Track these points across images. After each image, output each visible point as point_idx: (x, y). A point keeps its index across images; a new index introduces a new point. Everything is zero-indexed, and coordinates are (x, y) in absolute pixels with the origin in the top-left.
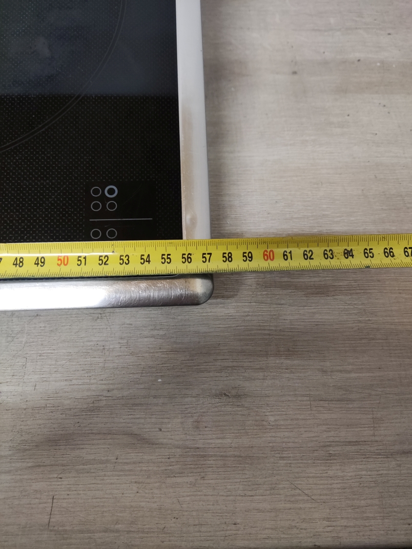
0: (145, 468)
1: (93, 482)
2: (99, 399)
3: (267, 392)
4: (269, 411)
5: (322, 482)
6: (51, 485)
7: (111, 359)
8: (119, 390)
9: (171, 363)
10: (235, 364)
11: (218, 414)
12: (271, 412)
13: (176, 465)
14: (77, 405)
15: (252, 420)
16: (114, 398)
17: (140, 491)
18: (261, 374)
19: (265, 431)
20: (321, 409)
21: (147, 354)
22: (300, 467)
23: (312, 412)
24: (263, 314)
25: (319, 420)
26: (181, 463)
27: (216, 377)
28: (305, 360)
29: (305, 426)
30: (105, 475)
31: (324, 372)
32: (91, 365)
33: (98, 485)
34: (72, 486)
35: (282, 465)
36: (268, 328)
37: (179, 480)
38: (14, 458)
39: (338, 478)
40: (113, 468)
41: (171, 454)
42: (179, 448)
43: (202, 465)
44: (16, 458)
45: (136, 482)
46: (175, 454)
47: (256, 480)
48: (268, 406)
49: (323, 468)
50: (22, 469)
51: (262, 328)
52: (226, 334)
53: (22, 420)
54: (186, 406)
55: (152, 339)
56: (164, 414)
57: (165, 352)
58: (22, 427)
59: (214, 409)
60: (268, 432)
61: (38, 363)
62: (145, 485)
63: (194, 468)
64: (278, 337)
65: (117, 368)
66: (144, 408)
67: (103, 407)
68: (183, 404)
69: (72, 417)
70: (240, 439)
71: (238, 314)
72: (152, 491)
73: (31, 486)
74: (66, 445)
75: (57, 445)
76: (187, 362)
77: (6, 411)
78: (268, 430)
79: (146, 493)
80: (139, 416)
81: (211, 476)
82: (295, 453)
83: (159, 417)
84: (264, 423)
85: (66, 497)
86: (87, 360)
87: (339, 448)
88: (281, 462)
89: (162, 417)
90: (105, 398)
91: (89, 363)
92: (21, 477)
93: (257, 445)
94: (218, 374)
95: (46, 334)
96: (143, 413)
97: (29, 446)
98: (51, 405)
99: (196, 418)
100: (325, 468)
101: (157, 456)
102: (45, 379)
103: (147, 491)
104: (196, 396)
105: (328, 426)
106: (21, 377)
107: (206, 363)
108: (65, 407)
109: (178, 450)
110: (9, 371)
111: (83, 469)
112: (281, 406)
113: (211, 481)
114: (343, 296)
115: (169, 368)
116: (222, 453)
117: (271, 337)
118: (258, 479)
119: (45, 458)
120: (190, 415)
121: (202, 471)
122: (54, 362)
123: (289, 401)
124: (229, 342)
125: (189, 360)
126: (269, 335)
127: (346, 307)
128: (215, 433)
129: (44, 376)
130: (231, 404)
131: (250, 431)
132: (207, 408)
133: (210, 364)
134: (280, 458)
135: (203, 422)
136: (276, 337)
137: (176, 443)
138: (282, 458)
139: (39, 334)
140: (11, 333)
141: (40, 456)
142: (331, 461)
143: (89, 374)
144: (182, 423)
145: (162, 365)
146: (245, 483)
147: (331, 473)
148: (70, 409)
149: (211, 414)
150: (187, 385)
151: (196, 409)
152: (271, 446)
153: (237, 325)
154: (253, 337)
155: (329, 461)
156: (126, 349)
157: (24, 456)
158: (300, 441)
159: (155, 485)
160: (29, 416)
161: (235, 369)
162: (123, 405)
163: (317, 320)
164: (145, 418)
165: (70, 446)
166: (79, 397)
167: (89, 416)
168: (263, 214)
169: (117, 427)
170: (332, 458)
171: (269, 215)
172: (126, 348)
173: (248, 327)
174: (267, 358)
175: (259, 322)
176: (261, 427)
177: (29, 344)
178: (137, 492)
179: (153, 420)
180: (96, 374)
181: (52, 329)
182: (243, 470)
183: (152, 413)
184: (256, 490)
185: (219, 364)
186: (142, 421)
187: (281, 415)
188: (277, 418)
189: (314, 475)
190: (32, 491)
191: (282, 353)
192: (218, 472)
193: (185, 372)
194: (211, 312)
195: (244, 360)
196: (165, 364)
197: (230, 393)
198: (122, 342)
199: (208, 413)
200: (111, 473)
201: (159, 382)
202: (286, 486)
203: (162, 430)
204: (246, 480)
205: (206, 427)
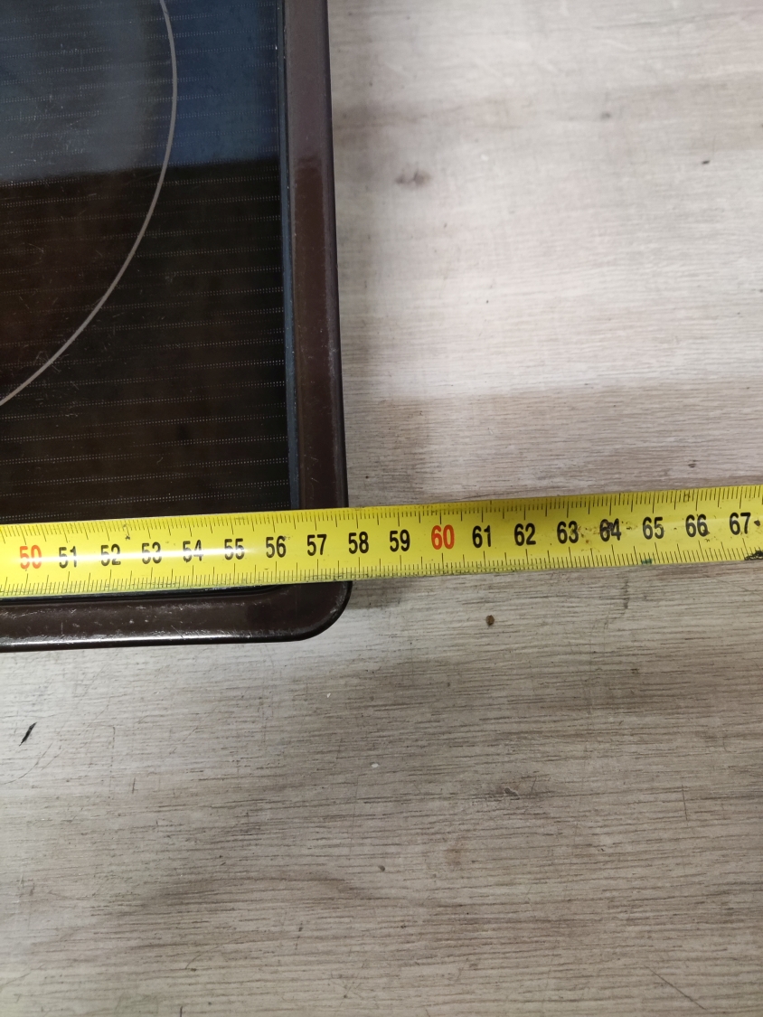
0: (357, 948)
1: (258, 976)
2: (258, 808)
3: (595, 785)
4: (600, 824)
5: (718, 969)
6: (175, 984)
7: (277, 723)
8: (296, 787)
9: (396, 730)
10: (524, 727)
11: (497, 832)
12: (606, 826)
13: (419, 940)
14: (216, 821)
15: (568, 846)
16: (288, 804)
17: (350, 994)
18: (580, 747)
19: (594, 866)
20: (707, 816)
21: (346, 713)
22: (669, 938)
23: (690, 824)
24: (575, 619)
25: (703, 839)
26: (429, 936)
27: (488, 755)
28: (669, 714)
29: (676, 854)
30: (279, 964)
31: (710, 738)
32: (238, 737)
33: (268, 983)
34: (217, 986)
35: (633, 935)
36: (587, 649)
37: (426, 971)
38: (103, 930)
39: (751, 960)
40: (294, 947)
41: (407, 918)
42: (422, 905)
43: (471, 939)
44: (105, 930)
45: (341, 977)
46: (416, 919)
47: (582, 966)
48: (597, 815)
49: (716, 939)
50: (118, 953)
51: (575, 649)
52: (502, 664)
53: (112, 853)
54: (433, 819)
55: (355, 681)
56: (388, 837)
57: (382, 706)
58: (113, 868)
59: (487, 824)
60: (600, 869)
61: (138, 737)
62: (359, 981)
63: (455, 946)
64: (608, 667)
65: (290, 742)
66: (347, 823)
67: (266, 824)
68: (424, 813)
69: (208, 847)
70: (545, 886)
71: (525, 622)
72: (373, 994)
73: (137, 987)
74: (200, 903)
75: (182, 904)
76: (427, 725)
77: (81, 836)
78: (600, 865)
79: (363, 999)
80: (338, 842)
81: (490, 961)
82: (658, 911)
83: (377, 841)
84: (593, 850)
85: (207, 1008)
86: (231, 727)
87: (748, 897)
88: (630, 928)
89: (385, 842)
90: (269, 806)
91: (234, 733)
92: (118, 969)
93: (579, 897)
94: (492, 750)
95: (148, 677)
96: (346, 835)
97: (130, 905)
98: (165, 823)
99: (453, 843)
100: (721, 940)
101: (379, 923)
102: (152, 770)
103: (364, 994)
104: (449, 796)
105: (724, 852)
106: (105, 767)
107: (466, 726)
108: (194, 826)
109: (421, 910)
110: (83, 755)
111: (236, 952)
112: (624, 814)
113: (490, 972)
114: (738, 575)
115: (391, 738)
116: (510, 915)
117: (594, 668)
118: (586, 966)
119: (162, 929)
120: (439, 836)
121: (472, 952)
122: (166, 735)
123: (639, 802)
124: (509, 682)
125: (429, 722)
126: (590, 663)
127: (747, 598)
128: (492, 873)
129: (149, 763)
130: (523, 811)
131: (563, 867)
132: (473, 821)
133: (472, 729)
134: (628, 920)
135: (466, 850)
136: (604, 668)
137: (416, 895)
138: (631, 921)
139: (136, 678)
140: (81, 677)
141: (151, 927)
142: (734, 925)
143: (237, 757)
144: (425, 854)
145: (377, 734)
146: (559, 975)
147: (734, 950)
148: (203, 830)
149: (482, 833)
150: (430, 774)
151: (451, 825)
152: (608, 898)
153: (524, 645)
154: (557, 670)
155: (729, 925)
156: (304, 702)
157: (120, 925)
158: (668, 885)
159: (379, 981)
160: (126, 846)
161: (525, 738)
162: (306, 818)
163: (688, 629)
164: (351, 846)
165: (208, 906)
166: (218, 805)
167: (240, 843)
168: (560, 411)
169: (296, 864)
170: (734, 917)
171: (572, 413)
172: (306, 700)
173: (546, 649)
174: (589, 713)
175: (567, 638)
176: (585, 860)
177: (117, 699)
178: (345, 997)
179: (367, 850)
180: (249, 756)
181: (159, 666)
182: (554, 948)
183: (363, 833)
184: (582, 989)
185: (492, 727)
186: (345, 851)
187: (627, 832)
188: (618, 838)
189: (700, 954)
190: (139, 998)
191: (620, 701)
192: (504, 953)
193: (424, 747)
194: (468, 620)
195: (542, 719)
196: (383, 730)
197: (517, 788)
198: (296, 687)
199: (478, 833)
200: (291, 958)
201: (375, 769)
202: (644, 978)
203: (386, 869)
204: (561, 968)
205: (473, 862)
